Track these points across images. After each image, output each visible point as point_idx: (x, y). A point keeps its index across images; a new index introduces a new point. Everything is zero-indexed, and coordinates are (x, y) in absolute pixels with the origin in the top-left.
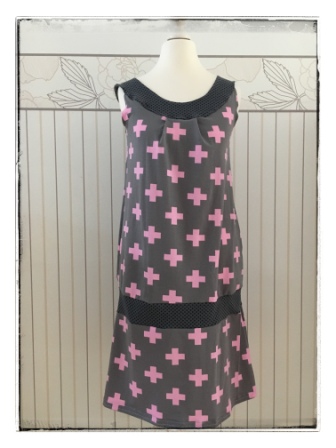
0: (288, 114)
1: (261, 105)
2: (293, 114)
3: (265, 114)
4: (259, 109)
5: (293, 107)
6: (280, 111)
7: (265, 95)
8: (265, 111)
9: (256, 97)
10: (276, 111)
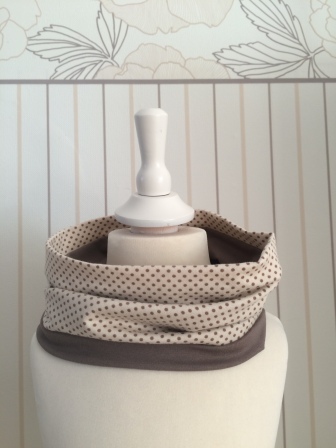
0: (292, 85)
1: (237, 69)
2: (302, 86)
3: (247, 87)
4: (234, 76)
5: (302, 73)
6: (277, 80)
7: (244, 50)
8: (246, 81)
9: (228, 54)
10: (269, 81)
